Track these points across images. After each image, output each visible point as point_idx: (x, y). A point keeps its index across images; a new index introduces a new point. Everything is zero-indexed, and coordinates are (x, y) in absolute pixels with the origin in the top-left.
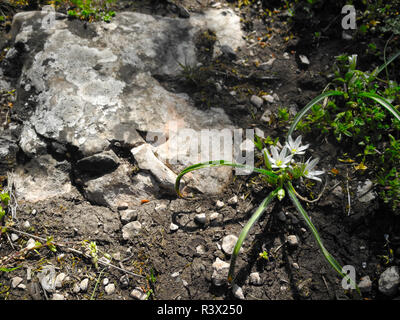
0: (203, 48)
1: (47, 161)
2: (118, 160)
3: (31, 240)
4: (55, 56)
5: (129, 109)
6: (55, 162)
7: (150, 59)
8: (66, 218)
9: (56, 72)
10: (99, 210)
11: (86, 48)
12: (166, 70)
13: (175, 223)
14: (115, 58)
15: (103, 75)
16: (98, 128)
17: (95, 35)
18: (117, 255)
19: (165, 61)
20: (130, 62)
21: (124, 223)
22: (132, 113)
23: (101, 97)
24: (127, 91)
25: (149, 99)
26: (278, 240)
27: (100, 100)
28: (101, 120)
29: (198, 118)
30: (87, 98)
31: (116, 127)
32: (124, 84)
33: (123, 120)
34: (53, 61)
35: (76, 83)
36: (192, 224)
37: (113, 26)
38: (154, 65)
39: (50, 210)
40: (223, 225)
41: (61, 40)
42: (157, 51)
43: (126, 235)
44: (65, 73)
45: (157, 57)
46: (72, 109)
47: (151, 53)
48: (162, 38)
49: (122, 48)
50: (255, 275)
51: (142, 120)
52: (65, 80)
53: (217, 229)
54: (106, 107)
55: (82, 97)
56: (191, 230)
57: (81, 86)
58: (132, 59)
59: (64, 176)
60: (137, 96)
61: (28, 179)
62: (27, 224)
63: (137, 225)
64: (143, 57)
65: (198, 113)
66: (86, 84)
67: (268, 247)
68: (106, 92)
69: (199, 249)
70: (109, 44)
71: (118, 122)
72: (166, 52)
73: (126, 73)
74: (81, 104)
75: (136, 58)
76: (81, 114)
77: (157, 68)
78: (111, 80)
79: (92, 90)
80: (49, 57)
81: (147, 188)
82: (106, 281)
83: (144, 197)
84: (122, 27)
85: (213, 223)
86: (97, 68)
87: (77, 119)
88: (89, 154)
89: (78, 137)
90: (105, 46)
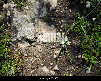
0: (48, 9)
1: (23, 41)
2: (36, 40)
3: (26, 54)
4: (18, 20)
5: (36, 29)
6: (25, 41)
7: (37, 15)
8: (30, 50)
9: (19, 24)
10: (34, 47)
11: (23, 16)
12: (41, 16)
13: (47, 48)
14: (30, 17)
15: (28, 22)
16: (31, 35)
17: (24, 11)
18: (39, 55)
19: (40, 14)
20: (33, 17)
21: (39, 50)
22: (36, 30)
23: (30, 28)
24: (34, 25)
25: (39, 26)
26: (64, 51)
27: (30, 29)
28: (31, 33)
29: (49, 28)
30: (27, 29)
31: (34, 34)
32: (33, 24)
33: (35, 32)
34: (18, 21)
35: (24, 25)
36: (50, 48)
37: (27, 7)
38: (38, 16)
39: (27, 49)
40: (55, 48)
41: (17, 14)
42: (38, 12)
43: (40, 52)
44: (21, 23)
45: (38, 14)
46: (25, 32)
47: (37, 13)
48: (38, 8)
49: (30, 14)
50: (60, 56)
51: (39, 31)
52: (22, 25)
53: (54, 49)
54: (31, 30)
55: (26, 29)
56: (50, 49)
57: (25, 26)
58: (33, 16)
59: (27, 43)
60: (36, 26)
61: (21, 44)
62: (24, 52)
63: (41, 50)
64: (35, 15)
65: (49, 27)
66: (26, 25)
67: (62, 52)
68: (30, 27)
69: (52, 53)
70: (28, 14)
71: (34, 33)
72: (40, 12)
73: (33, 20)
74: (26, 30)
75: (34, 16)
76: (27, 33)
77: (39, 17)
78: (31, 23)
79: (28, 27)
80: (17, 20)
81: (42, 43)
82: (39, 59)
83: (42, 44)
84: (29, 7)
85: (53, 48)
86: (27, 21)
87: (27, 34)
88: (31, 40)
89: (28, 37)
90: (27, 14)
